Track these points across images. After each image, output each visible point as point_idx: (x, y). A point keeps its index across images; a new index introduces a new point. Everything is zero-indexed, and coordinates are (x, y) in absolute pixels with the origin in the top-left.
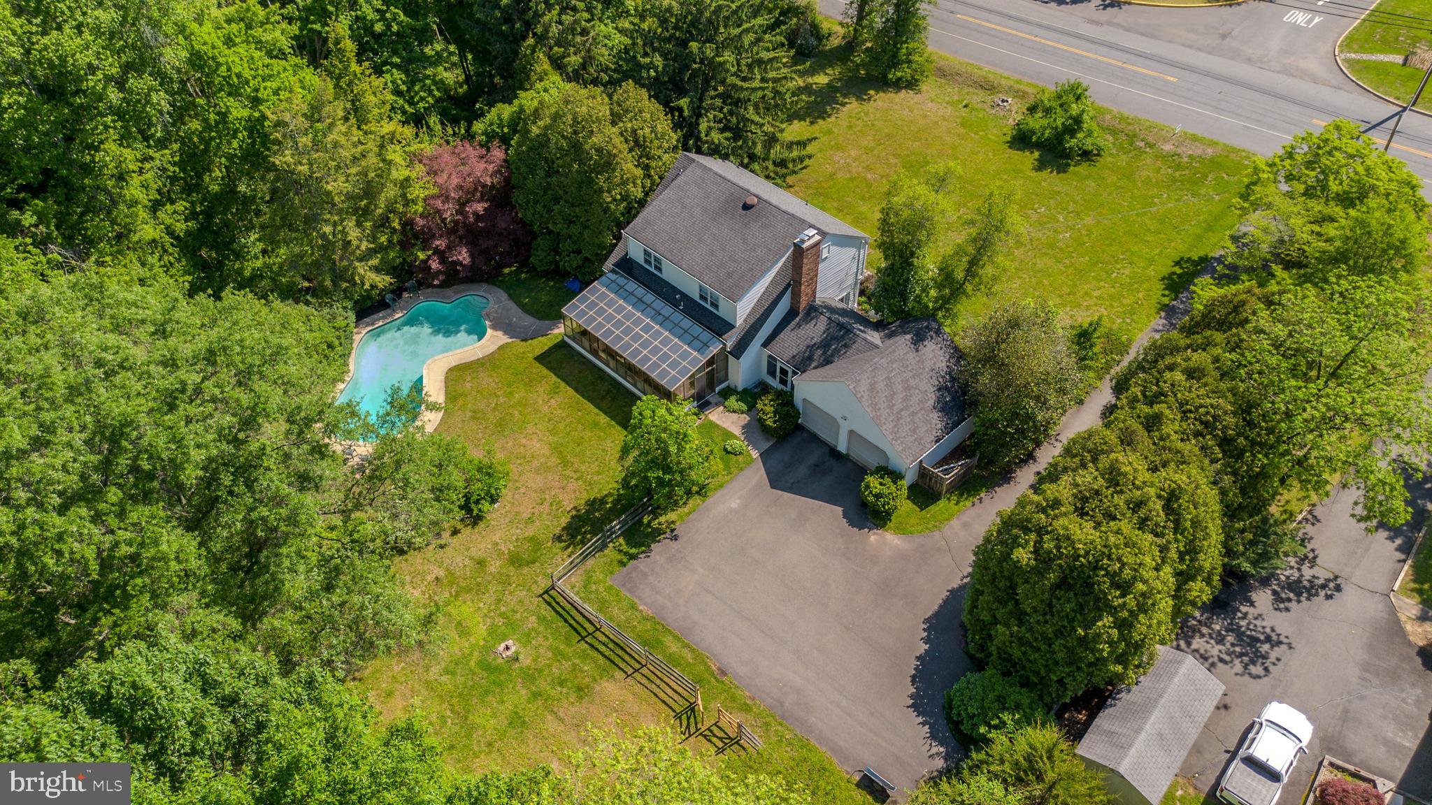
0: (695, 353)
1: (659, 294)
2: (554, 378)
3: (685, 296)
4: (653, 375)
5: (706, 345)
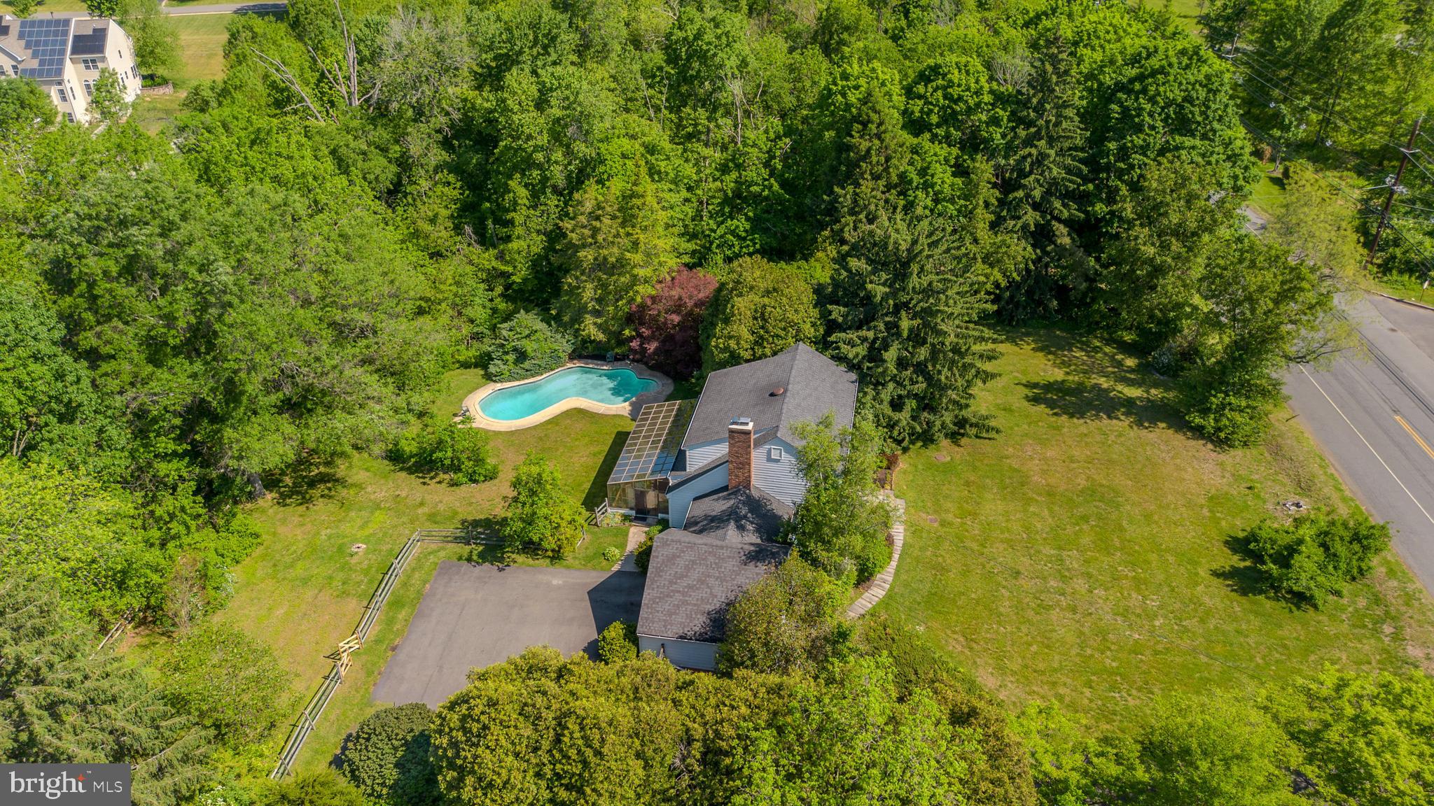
0: (649, 472)
5: (660, 471)
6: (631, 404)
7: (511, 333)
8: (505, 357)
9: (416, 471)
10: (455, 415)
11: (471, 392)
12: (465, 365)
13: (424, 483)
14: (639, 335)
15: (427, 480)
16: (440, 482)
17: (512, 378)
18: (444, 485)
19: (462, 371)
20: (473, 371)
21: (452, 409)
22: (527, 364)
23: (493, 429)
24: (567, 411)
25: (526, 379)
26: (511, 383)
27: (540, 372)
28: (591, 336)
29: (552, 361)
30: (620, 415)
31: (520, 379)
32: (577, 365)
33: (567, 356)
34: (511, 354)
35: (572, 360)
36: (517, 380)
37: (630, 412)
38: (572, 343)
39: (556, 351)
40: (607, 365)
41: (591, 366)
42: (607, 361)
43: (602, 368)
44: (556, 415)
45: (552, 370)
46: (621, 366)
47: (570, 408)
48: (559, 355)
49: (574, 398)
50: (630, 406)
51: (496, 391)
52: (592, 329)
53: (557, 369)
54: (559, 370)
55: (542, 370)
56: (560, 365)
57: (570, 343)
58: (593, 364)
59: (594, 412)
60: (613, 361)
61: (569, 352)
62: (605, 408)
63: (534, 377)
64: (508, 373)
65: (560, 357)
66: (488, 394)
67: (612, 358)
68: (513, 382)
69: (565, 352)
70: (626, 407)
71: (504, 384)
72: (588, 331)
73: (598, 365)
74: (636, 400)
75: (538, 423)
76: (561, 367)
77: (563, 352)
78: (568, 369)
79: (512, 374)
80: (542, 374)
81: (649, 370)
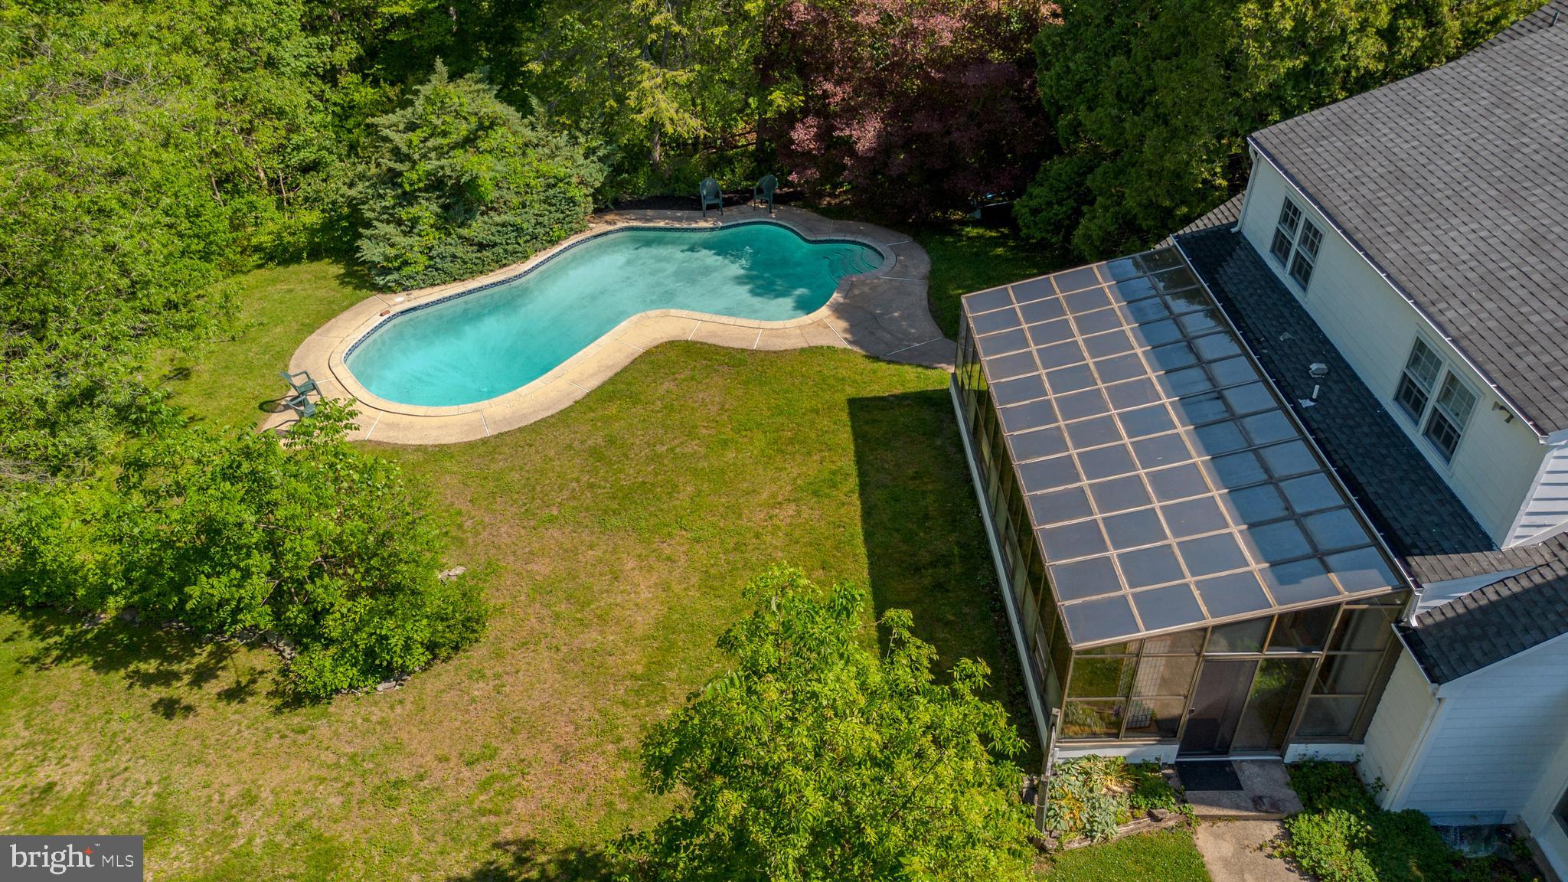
0: (1256, 566)
1: (1254, 342)
2: (848, 463)
3: (1341, 371)
4: (1053, 564)
5: (1321, 558)
6: (839, 311)
7: (415, 137)
8: (404, 214)
9: (133, 652)
10: (268, 407)
11: (310, 328)
12: (282, 255)
13: (169, 708)
14: (817, 107)
15: (180, 690)
16: (236, 694)
17: (437, 272)
18: (258, 706)
19: (274, 271)
20: (307, 269)
21: (257, 388)
22: (478, 228)
23: (414, 440)
24: (648, 353)
25: (481, 272)
26: (437, 289)
27: (521, 249)
28: (663, 125)
29: (552, 215)
30: (822, 347)
31: (465, 276)
32: (620, 225)
33: (590, 199)
34: (423, 202)
35: (600, 214)
36: (455, 280)
37: (848, 336)
38: (600, 159)
39: (561, 181)
40: (704, 218)
41: (662, 224)
42: (704, 207)
43: (694, 225)
44: (618, 369)
45: (553, 242)
46: (745, 218)
47: (656, 343)
48: (569, 195)
49: (652, 313)
50: (838, 318)
51: (395, 316)
52: (663, 105)
53: (566, 238)
54: (571, 243)
55: (525, 242)
56: (574, 226)
57: (595, 158)
58: (664, 218)
59: (736, 346)
60: (721, 205)
61: (597, 184)
62: (767, 332)
63: (505, 265)
64: (423, 260)
65: (573, 202)
66: (369, 330)
67: (717, 196)
68: (443, 287)
69: (586, 185)
70: (827, 321)
71: (415, 293)
72: (654, 109)
73: (679, 219)
74: (845, 298)
75: (571, 403)
76: (576, 233)
77: (580, 183)
78: (595, 237)
79: (438, 260)
80: (527, 258)
81: (828, 220)
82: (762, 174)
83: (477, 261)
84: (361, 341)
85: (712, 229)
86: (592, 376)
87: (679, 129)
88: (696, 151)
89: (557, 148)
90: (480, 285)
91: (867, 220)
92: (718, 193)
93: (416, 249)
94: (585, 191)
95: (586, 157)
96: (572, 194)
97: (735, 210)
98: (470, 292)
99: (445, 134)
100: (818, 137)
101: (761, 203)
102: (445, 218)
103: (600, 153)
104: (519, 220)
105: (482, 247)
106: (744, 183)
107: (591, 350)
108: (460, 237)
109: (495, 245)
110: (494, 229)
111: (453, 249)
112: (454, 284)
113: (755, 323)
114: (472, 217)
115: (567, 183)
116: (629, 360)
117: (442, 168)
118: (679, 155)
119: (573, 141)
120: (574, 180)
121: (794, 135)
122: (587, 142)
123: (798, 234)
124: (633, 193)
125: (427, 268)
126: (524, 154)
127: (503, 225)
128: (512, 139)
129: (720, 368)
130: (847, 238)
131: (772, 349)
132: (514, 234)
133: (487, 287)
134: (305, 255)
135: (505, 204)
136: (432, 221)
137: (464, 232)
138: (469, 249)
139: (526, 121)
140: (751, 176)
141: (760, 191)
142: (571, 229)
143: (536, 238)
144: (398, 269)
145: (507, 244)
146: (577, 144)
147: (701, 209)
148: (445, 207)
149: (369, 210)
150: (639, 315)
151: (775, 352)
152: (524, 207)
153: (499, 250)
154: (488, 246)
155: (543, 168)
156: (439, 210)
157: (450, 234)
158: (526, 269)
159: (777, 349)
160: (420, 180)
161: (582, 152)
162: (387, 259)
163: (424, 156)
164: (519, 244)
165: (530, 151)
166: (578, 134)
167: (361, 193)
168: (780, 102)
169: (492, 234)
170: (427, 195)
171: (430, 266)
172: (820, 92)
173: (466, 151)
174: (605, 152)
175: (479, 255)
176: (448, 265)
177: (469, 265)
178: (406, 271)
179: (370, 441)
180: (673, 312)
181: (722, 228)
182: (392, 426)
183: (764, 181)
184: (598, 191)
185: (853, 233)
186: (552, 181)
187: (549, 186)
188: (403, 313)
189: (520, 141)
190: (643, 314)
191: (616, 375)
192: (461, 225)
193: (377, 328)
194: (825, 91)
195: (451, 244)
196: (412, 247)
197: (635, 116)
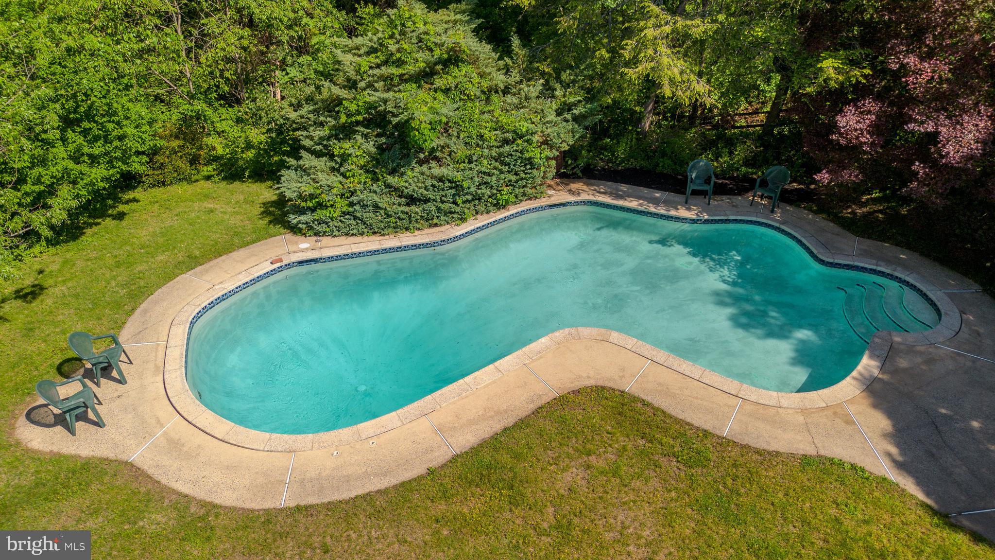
12: (230, 170)
17: (355, 221)
22: (411, 178)
24: (561, 402)
25: (407, 229)
26: (352, 239)
27: (458, 209)
28: (660, 86)
29: (503, 176)
30: (841, 464)
31: (386, 231)
32: (584, 197)
33: (553, 163)
34: (359, 137)
35: (565, 181)
36: (374, 233)
37: (894, 450)
38: (576, 119)
39: (521, 137)
40: (687, 204)
41: (633, 204)
42: (689, 191)
43: (673, 213)
44: (509, 421)
45: (498, 206)
46: (738, 214)
47: (577, 385)
48: (527, 155)
49: (585, 331)
50: (875, 406)
51: (289, 266)
52: (665, 60)
53: (515, 203)
54: (519, 210)
55: (464, 202)
56: (528, 191)
57: (568, 116)
58: (639, 198)
59: (696, 422)
60: (710, 192)
61: (565, 147)
62: (748, 407)
63: (436, 225)
64: (341, 205)
65: (531, 164)
66: (248, 279)
67: (708, 181)
68: (359, 239)
69: (551, 148)
70: (852, 409)
71: (326, 240)
72: (652, 64)
73: (656, 202)
74: (882, 369)
75: (419, 470)
76: (530, 199)
77: (543, 143)
78: (551, 206)
79: (357, 207)
80: (463, 220)
81: (849, 234)
82: (767, 163)
83: (403, 216)
84: (232, 293)
85: (693, 221)
86: (471, 423)
87: (680, 93)
88: (692, 124)
89: (527, 98)
90: (398, 244)
91: (909, 246)
92: (710, 177)
93: (335, 191)
94: (548, 153)
95: (559, 113)
96: (531, 154)
97: (725, 200)
98: (385, 251)
99: (400, 63)
100: (876, 129)
101: (762, 197)
102: (377, 160)
103: (576, 112)
104: (459, 176)
105: (412, 200)
106: (743, 169)
107: (485, 376)
108: (388, 186)
109: (427, 201)
110: (429, 182)
111: (376, 198)
112: (373, 238)
113: (732, 385)
114: (408, 163)
115: (527, 141)
116: (532, 407)
117: (385, 101)
118: (672, 127)
119: (548, 92)
120: (536, 138)
121: (841, 121)
122: (564, 96)
123: (807, 249)
124: (610, 161)
125: (344, 214)
126: (488, 101)
127: (441, 180)
128: (476, 80)
129: (663, 461)
130: (879, 268)
131: (753, 443)
132: (453, 191)
133: (406, 248)
134: (247, 173)
135: (450, 155)
136: (362, 162)
137: (393, 180)
138: (398, 200)
139: (501, 63)
140: (751, 162)
141: (764, 184)
142: (524, 194)
143: (480, 199)
144: (313, 210)
145: (443, 202)
146: (553, 97)
147: (684, 193)
148: (381, 149)
149: (307, 137)
150: (567, 330)
151: (758, 452)
152: (470, 162)
153: (431, 207)
154: (420, 200)
155: (504, 119)
156: (374, 150)
157: (378, 180)
158: (458, 234)
159: (762, 445)
160: (358, 112)
161: (554, 107)
162: (300, 196)
163: (370, 85)
164: (455, 203)
165: (494, 97)
166: (558, 86)
167: (302, 117)
168: (832, 73)
169: (426, 188)
170: (366, 131)
171: (348, 213)
172: (894, 67)
173: (419, 87)
174: (583, 110)
175: (406, 209)
176: (368, 216)
177: (392, 219)
178: (320, 214)
179: (132, 465)
180: (615, 336)
181: (707, 222)
182: (174, 445)
183: (774, 171)
184: (564, 154)
185: (889, 262)
186: (510, 136)
187: (506, 142)
188: (301, 263)
189: (485, 84)
190: (573, 331)
191: (505, 430)
192: (393, 172)
193: (260, 278)
194: (903, 66)
195: (375, 192)
196: (331, 188)
197: (626, 70)
